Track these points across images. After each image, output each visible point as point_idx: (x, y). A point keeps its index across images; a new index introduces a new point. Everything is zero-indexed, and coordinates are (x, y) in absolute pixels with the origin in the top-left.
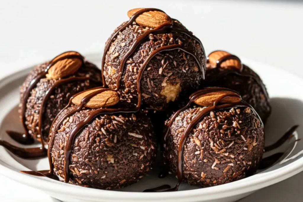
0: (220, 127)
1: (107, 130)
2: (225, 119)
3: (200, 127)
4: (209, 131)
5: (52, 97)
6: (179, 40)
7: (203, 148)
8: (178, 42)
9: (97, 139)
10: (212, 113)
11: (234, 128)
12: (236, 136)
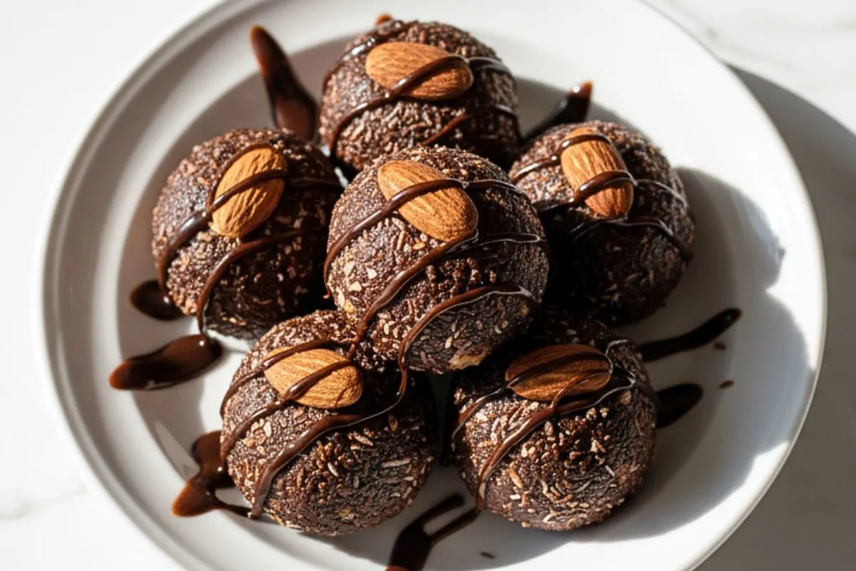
0: (563, 455)
1: (340, 468)
2: (576, 437)
3: (524, 453)
4: (541, 463)
5: (224, 282)
6: (491, 272)
7: (526, 492)
8: (489, 277)
9: (321, 485)
10: (548, 428)
11: (593, 454)
12: (597, 469)
